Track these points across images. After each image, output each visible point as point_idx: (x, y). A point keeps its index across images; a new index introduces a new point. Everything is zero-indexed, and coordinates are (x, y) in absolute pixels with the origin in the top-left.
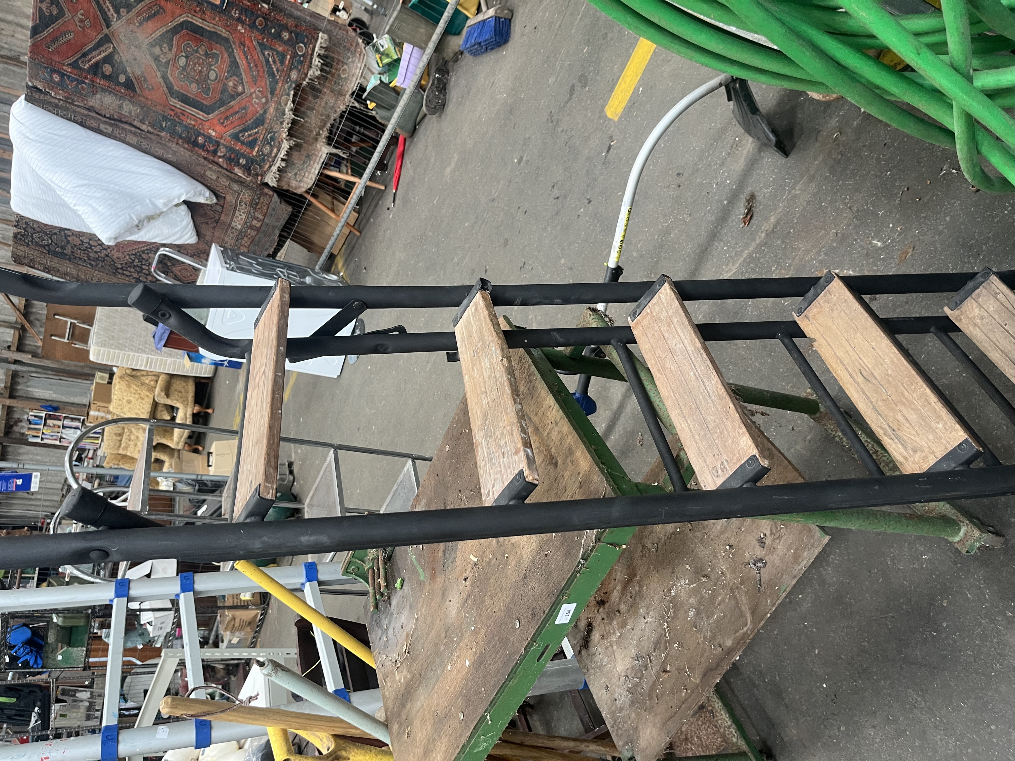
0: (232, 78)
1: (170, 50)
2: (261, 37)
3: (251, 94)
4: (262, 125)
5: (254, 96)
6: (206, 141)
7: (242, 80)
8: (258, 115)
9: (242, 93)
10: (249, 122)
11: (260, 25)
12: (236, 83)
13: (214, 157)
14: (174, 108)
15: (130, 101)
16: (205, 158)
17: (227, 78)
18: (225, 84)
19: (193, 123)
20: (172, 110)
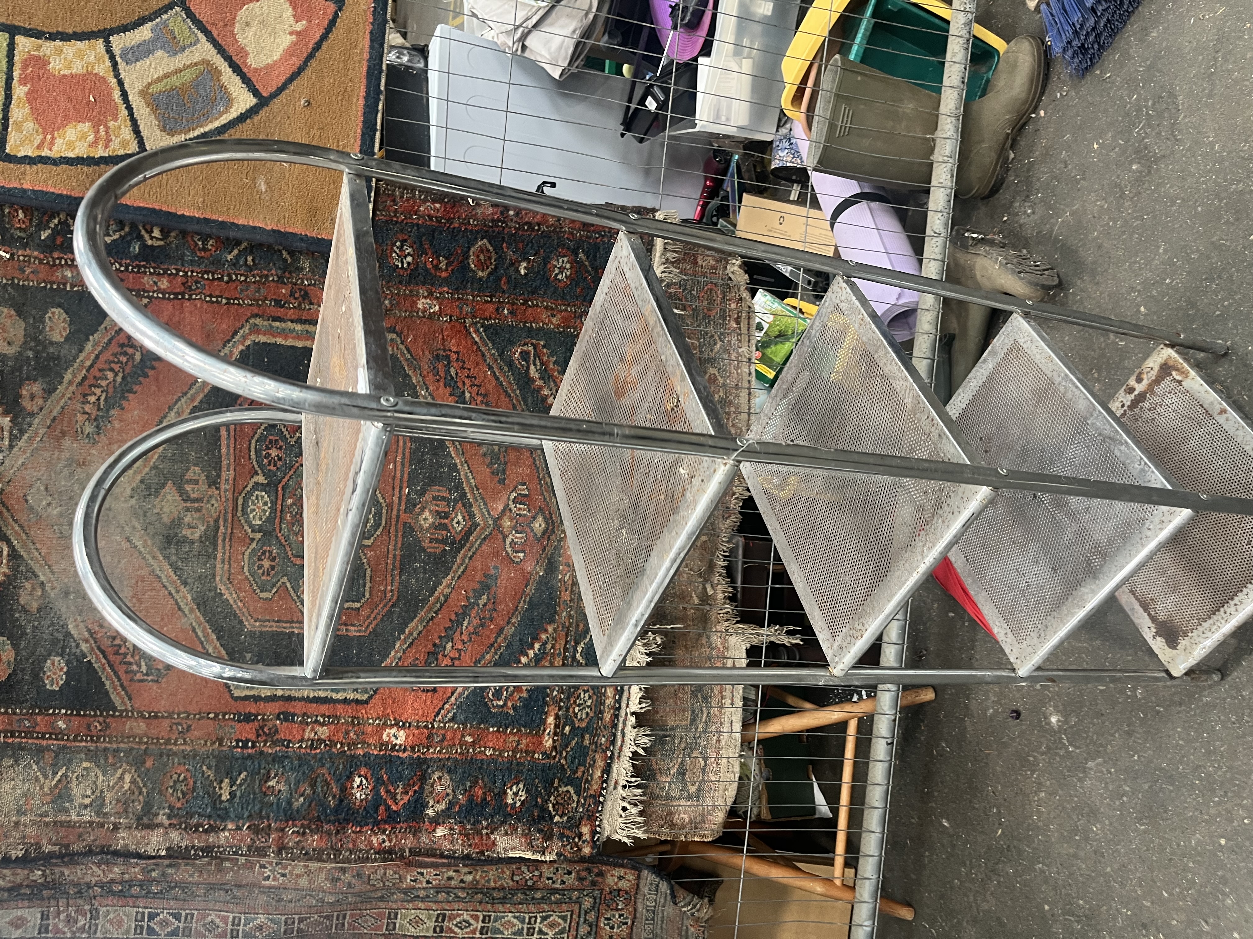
0: (428, 497)
1: (213, 483)
2: (491, 308)
3: (497, 521)
4: (552, 621)
5: (507, 523)
6: (379, 781)
7: (459, 486)
8: (530, 590)
9: (469, 533)
10: (509, 630)
11: (481, 266)
12: (442, 506)
13: (416, 833)
14: (252, 708)
15: (92, 756)
16: (387, 854)
17: (411, 505)
18: (409, 529)
19: (324, 732)
20: (248, 718)
